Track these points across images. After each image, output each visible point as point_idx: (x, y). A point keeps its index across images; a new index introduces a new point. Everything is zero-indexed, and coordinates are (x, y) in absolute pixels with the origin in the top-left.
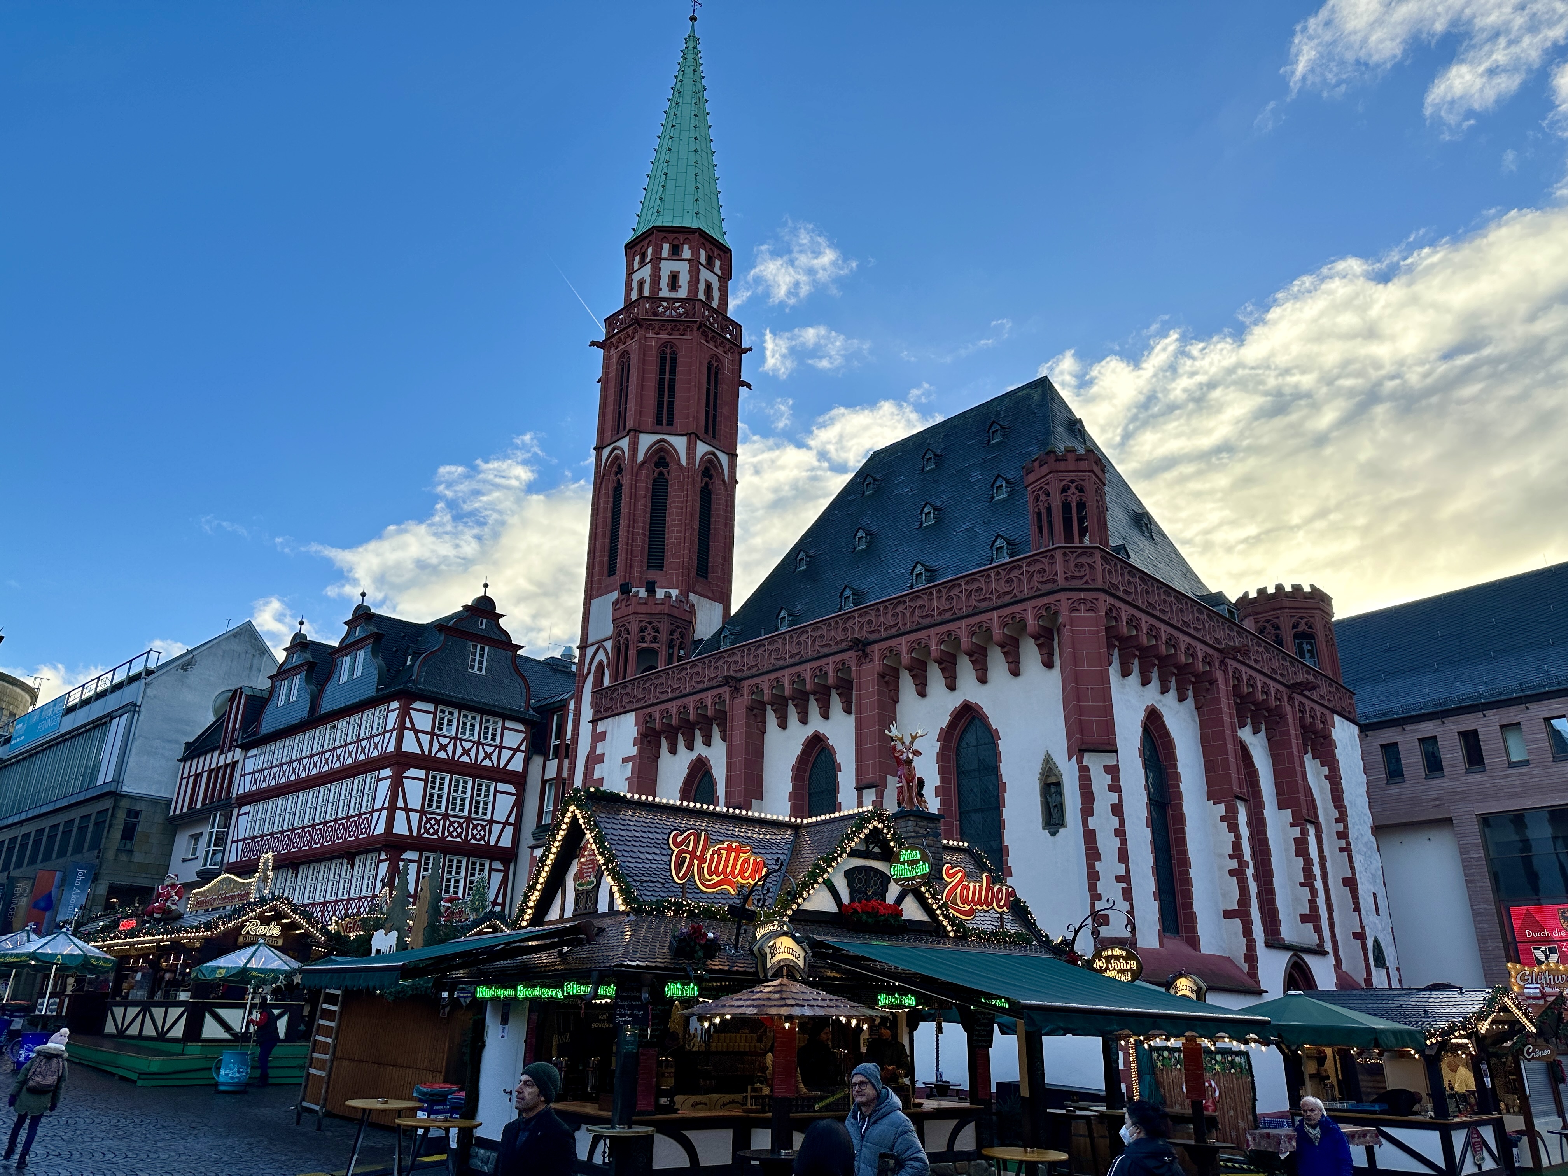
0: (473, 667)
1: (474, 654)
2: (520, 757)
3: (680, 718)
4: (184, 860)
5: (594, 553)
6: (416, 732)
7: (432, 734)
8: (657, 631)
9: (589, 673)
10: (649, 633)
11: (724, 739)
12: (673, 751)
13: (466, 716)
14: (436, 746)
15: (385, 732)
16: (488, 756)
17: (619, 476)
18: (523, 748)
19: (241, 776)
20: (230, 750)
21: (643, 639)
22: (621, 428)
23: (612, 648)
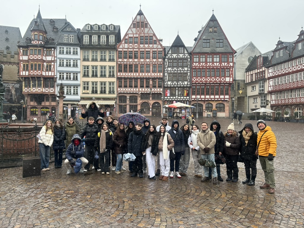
4: (251, 91)
19: (268, 73)
20: (260, 69)
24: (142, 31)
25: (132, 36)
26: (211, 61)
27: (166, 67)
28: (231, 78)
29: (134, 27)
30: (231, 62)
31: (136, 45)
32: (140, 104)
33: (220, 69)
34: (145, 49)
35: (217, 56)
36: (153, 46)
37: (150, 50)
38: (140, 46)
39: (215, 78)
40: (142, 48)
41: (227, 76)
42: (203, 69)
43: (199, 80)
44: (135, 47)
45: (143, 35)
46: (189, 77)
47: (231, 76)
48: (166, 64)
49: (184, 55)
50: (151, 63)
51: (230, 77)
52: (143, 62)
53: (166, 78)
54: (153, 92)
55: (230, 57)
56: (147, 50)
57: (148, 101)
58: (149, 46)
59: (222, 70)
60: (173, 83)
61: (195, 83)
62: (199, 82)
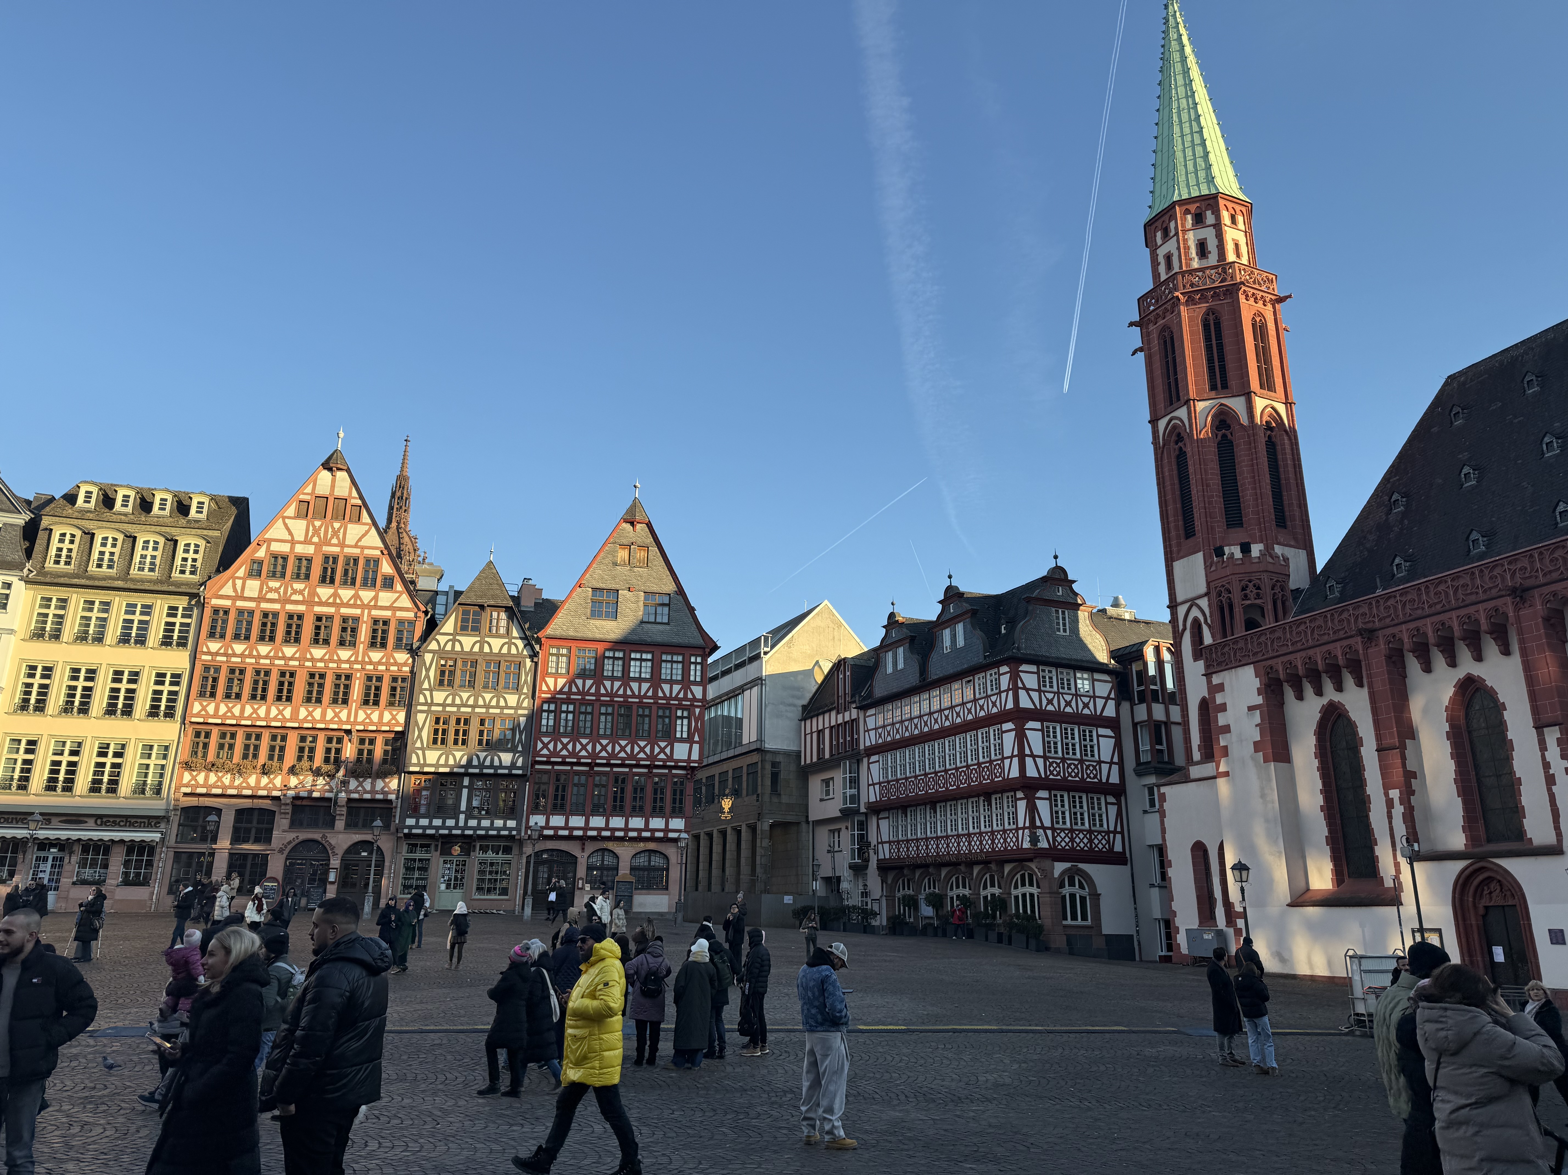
0: (1059, 630)
1: (1058, 618)
2: (1111, 704)
3: (1306, 669)
4: (822, 800)
5: (1168, 519)
6: (1027, 690)
7: (1039, 691)
8: (1259, 588)
9: (1184, 629)
10: (1251, 591)
11: (1360, 684)
12: (1300, 697)
13: (1062, 673)
14: (1044, 702)
15: (1000, 692)
16: (1086, 705)
17: (1180, 444)
18: (1112, 696)
19: (865, 731)
20: (845, 710)
21: (1246, 597)
22: (1174, 399)
23: (1210, 605)
24: (335, 533)
25: (285, 548)
26: (620, 675)
27: (426, 685)
28: (696, 747)
29: (298, 516)
30: (695, 683)
31: (298, 586)
32: (281, 851)
33: (654, 707)
34: (338, 606)
35: (644, 656)
36: (376, 598)
37: (358, 611)
38: (313, 593)
39: (633, 743)
40: (321, 604)
41: (678, 735)
42: (583, 702)
43: (564, 747)
44: (294, 597)
45: (337, 549)
46: (521, 733)
47: (696, 738)
48: (427, 676)
49: (510, 644)
50: (359, 667)
51: (690, 740)
52: (321, 660)
53: (420, 736)
54: (355, 796)
55: (696, 663)
56: (344, 611)
57: (324, 836)
58: (356, 596)
59: (661, 713)
60: (451, 757)
61: (545, 759)
62: (564, 757)
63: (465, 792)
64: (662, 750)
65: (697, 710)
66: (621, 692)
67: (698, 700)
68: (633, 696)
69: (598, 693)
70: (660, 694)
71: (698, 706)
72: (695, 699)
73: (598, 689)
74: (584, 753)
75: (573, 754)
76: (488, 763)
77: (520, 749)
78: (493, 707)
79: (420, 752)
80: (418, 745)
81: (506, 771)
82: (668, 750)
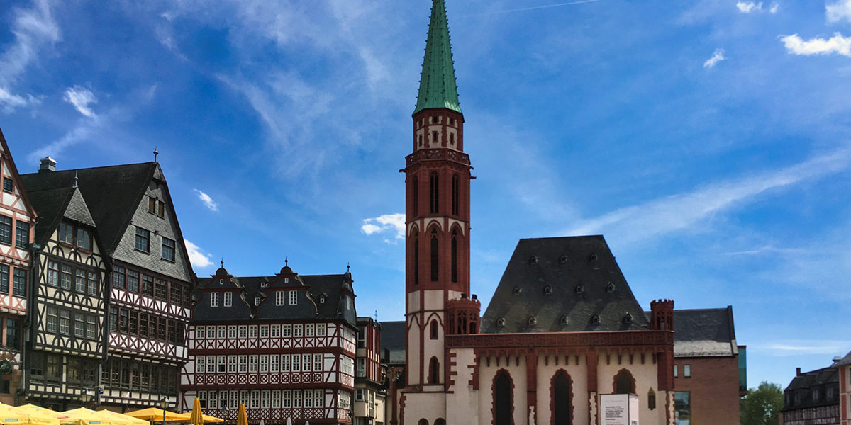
2: (355, 347)
9: (427, 323)
12: (488, 366)
23: (445, 317)
27: (42, 281)
33: (167, 321)
39: (158, 344)
42: (132, 311)
43: (124, 342)
46: (101, 328)
49: (92, 258)
53: (41, 322)
60: (61, 340)
61: (113, 349)
62: (123, 349)
63: (65, 367)
64: (171, 350)
65: (187, 325)
66: (152, 307)
67: (188, 319)
68: (158, 311)
69: (140, 306)
70: (171, 312)
71: (187, 323)
72: (186, 318)
73: (141, 303)
74: (133, 347)
75: (128, 347)
76: (83, 348)
77: (101, 340)
78: (84, 306)
79: (42, 334)
80: (40, 328)
81: (93, 356)
82: (173, 350)
